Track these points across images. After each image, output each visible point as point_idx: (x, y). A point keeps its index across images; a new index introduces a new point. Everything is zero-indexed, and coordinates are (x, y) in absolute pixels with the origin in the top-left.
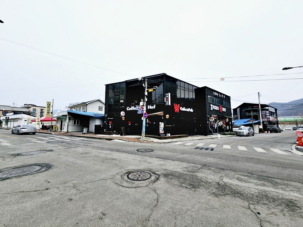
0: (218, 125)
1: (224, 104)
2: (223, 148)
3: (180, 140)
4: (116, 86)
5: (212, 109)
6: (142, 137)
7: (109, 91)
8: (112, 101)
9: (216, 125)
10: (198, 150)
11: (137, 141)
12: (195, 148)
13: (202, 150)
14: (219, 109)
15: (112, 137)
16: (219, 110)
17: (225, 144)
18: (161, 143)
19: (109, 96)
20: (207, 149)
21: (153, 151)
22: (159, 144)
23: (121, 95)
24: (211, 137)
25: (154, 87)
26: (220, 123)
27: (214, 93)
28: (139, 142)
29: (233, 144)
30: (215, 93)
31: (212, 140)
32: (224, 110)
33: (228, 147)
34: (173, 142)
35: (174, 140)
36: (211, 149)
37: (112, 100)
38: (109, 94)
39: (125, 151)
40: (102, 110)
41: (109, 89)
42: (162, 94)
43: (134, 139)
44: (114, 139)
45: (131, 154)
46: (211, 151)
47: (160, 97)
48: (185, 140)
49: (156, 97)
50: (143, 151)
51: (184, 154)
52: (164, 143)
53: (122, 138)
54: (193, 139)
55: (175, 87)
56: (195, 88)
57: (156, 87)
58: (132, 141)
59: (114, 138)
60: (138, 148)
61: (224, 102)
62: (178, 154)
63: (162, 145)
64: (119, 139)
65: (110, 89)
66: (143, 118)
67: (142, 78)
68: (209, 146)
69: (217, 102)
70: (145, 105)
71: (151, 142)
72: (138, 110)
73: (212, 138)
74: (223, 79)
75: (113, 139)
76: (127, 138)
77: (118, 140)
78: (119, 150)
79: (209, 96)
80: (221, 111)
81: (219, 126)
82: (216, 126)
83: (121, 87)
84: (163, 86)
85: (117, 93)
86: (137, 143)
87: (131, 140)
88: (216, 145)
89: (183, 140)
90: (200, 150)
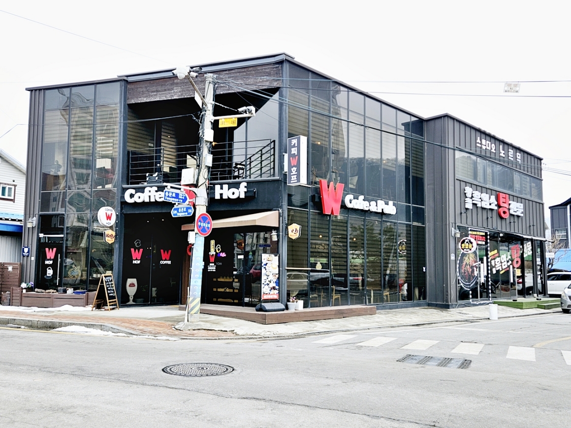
0: (492, 267)
1: (517, 186)
2: (507, 357)
3: (344, 326)
4: (79, 96)
5: (469, 206)
6: (186, 312)
7: (46, 118)
8: (61, 163)
9: (483, 267)
10: (409, 365)
11: (168, 331)
12: (400, 356)
13: (427, 367)
14: (499, 206)
15: (56, 316)
16: (496, 208)
17: (517, 343)
18: (265, 339)
19: (46, 140)
20: (445, 362)
21: (229, 369)
22: (259, 343)
23: (101, 134)
24: (465, 317)
25: (240, 110)
26: (498, 259)
27: (481, 144)
28: (175, 335)
29: (544, 344)
30: (484, 141)
31: (468, 328)
32: (516, 208)
33: (527, 354)
34: (314, 334)
35: (320, 326)
36: (459, 363)
37: (60, 158)
38: (46, 129)
39: (110, 375)
40: (13, 200)
41: (46, 108)
42: (274, 141)
43: (155, 322)
44: (66, 325)
45: (135, 386)
46: (460, 370)
47: (264, 151)
48: (363, 326)
49: (251, 152)
50: (188, 372)
51: (354, 380)
52: (280, 338)
53: (101, 318)
54: (394, 324)
55: (326, 113)
56: (407, 119)
57: (250, 112)
58: (143, 332)
59: (64, 321)
60: (169, 361)
61: (516, 177)
62: (330, 382)
63: (271, 345)
64: (87, 326)
65: (49, 110)
66: (192, 238)
67: (192, 68)
68: (454, 351)
69: (489, 178)
70: (201, 181)
71: (224, 335)
72: (171, 200)
73: (466, 321)
74: (516, 86)
75: (61, 325)
76: (123, 320)
77: (83, 329)
78: (83, 370)
79: (458, 154)
80: (504, 212)
81: (494, 272)
82: (484, 273)
83: (100, 101)
84: (277, 106)
85: (84, 125)
86: (165, 338)
87: (141, 327)
88: (480, 347)
89: (356, 327)
90: (418, 365)
